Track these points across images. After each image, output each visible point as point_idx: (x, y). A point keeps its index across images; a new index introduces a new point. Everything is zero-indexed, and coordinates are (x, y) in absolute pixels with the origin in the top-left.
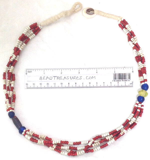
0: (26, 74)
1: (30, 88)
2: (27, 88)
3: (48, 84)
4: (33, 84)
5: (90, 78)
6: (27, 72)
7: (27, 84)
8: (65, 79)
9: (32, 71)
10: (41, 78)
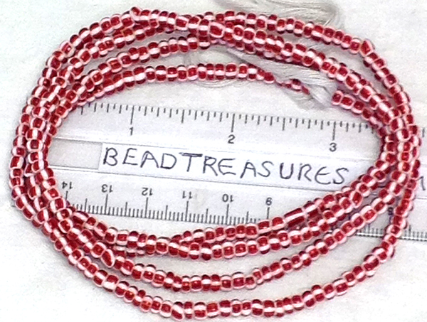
8: (249, 172)
10: (109, 156)
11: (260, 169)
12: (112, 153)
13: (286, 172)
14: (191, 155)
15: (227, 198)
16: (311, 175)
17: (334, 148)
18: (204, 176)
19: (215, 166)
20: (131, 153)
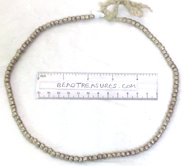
1: (44, 98)
2: (40, 98)
3: (68, 93)
4: (48, 93)
5: (128, 86)
7: (39, 93)
8: (93, 87)
9: (46, 74)
10: (59, 85)
13: (102, 86)
15: (88, 93)
16: (108, 86)
17: (113, 79)
18: (82, 88)
19: (85, 86)
20: (64, 84)
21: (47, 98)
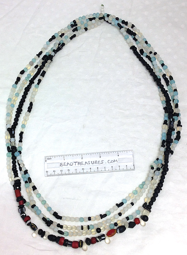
0: (46, 161)
1: (51, 175)
2: (48, 176)
3: (68, 170)
4: (54, 171)
5: (112, 162)
6: (47, 159)
7: (47, 172)
8: (86, 164)
9: (51, 157)
10: (61, 165)
11: (88, 163)
12: (61, 164)
13: (93, 163)
14: (75, 162)
15: (83, 169)
16: (97, 162)
17: (100, 157)
18: (78, 166)
19: (80, 164)
20: (65, 163)
21: (53, 176)
